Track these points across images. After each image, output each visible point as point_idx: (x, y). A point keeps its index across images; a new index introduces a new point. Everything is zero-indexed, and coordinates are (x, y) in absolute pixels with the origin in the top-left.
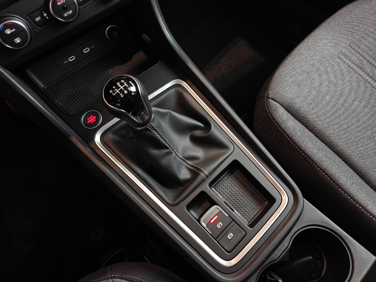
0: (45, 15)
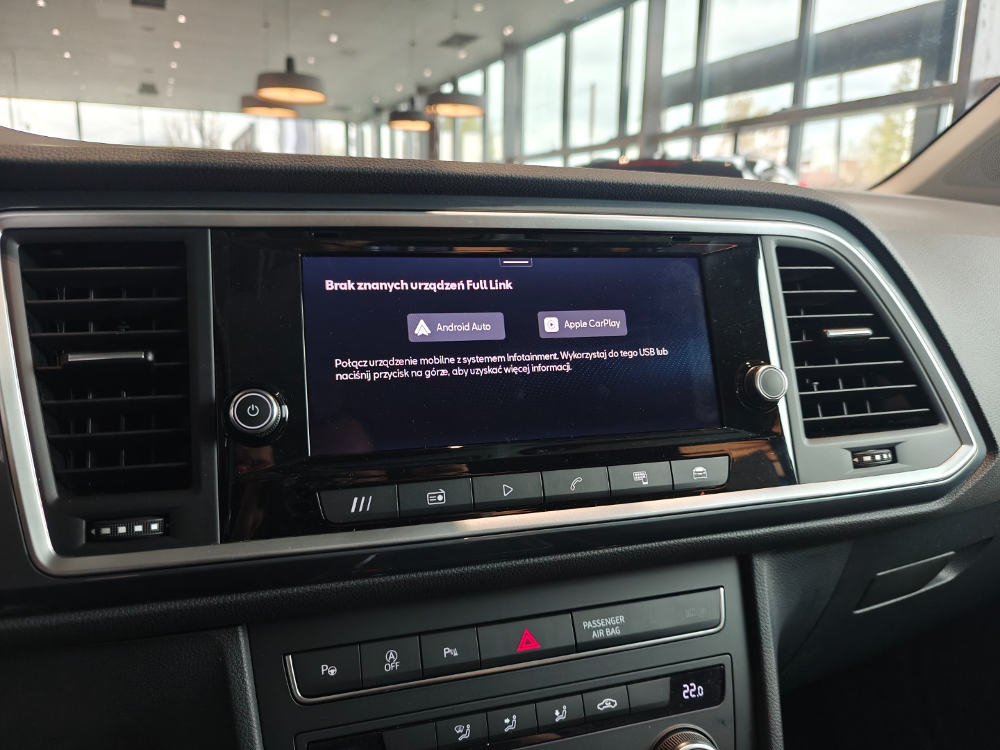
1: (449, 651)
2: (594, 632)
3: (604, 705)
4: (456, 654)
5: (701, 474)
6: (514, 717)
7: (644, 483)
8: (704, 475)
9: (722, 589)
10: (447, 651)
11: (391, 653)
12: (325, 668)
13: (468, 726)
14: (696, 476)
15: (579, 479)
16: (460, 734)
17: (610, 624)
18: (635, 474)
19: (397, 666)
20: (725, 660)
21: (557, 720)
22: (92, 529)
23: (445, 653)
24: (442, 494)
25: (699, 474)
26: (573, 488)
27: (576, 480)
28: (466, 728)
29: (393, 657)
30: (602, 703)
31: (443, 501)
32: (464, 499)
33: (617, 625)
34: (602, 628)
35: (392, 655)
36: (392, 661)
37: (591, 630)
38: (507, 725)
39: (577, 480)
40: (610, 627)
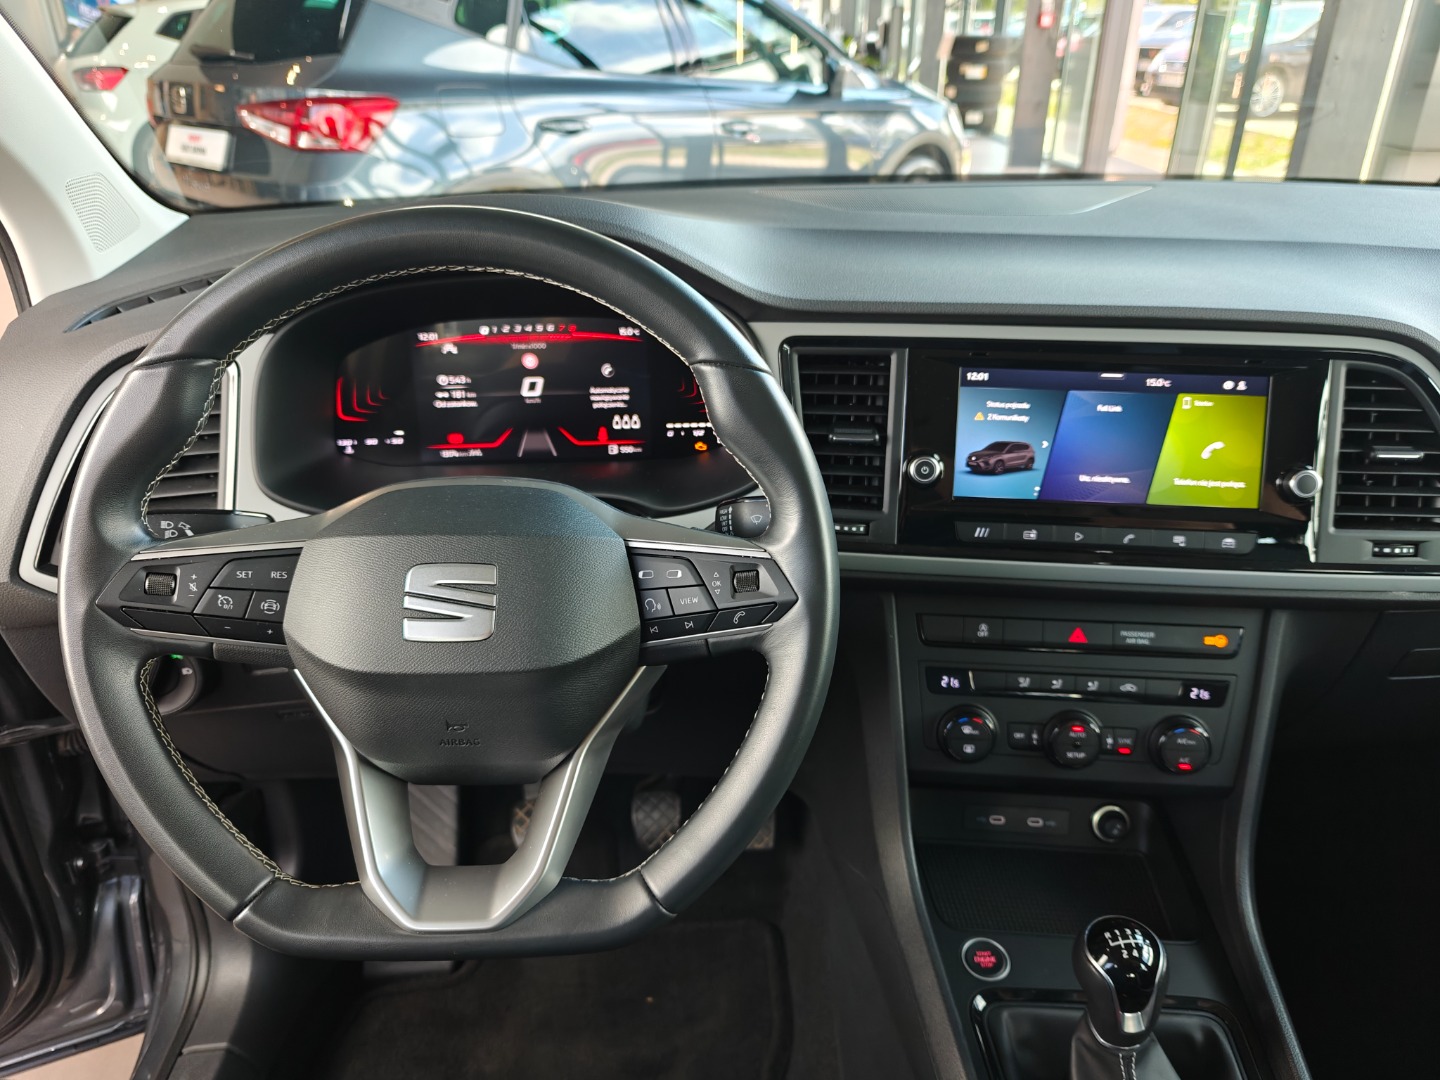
0: (1035, 736)
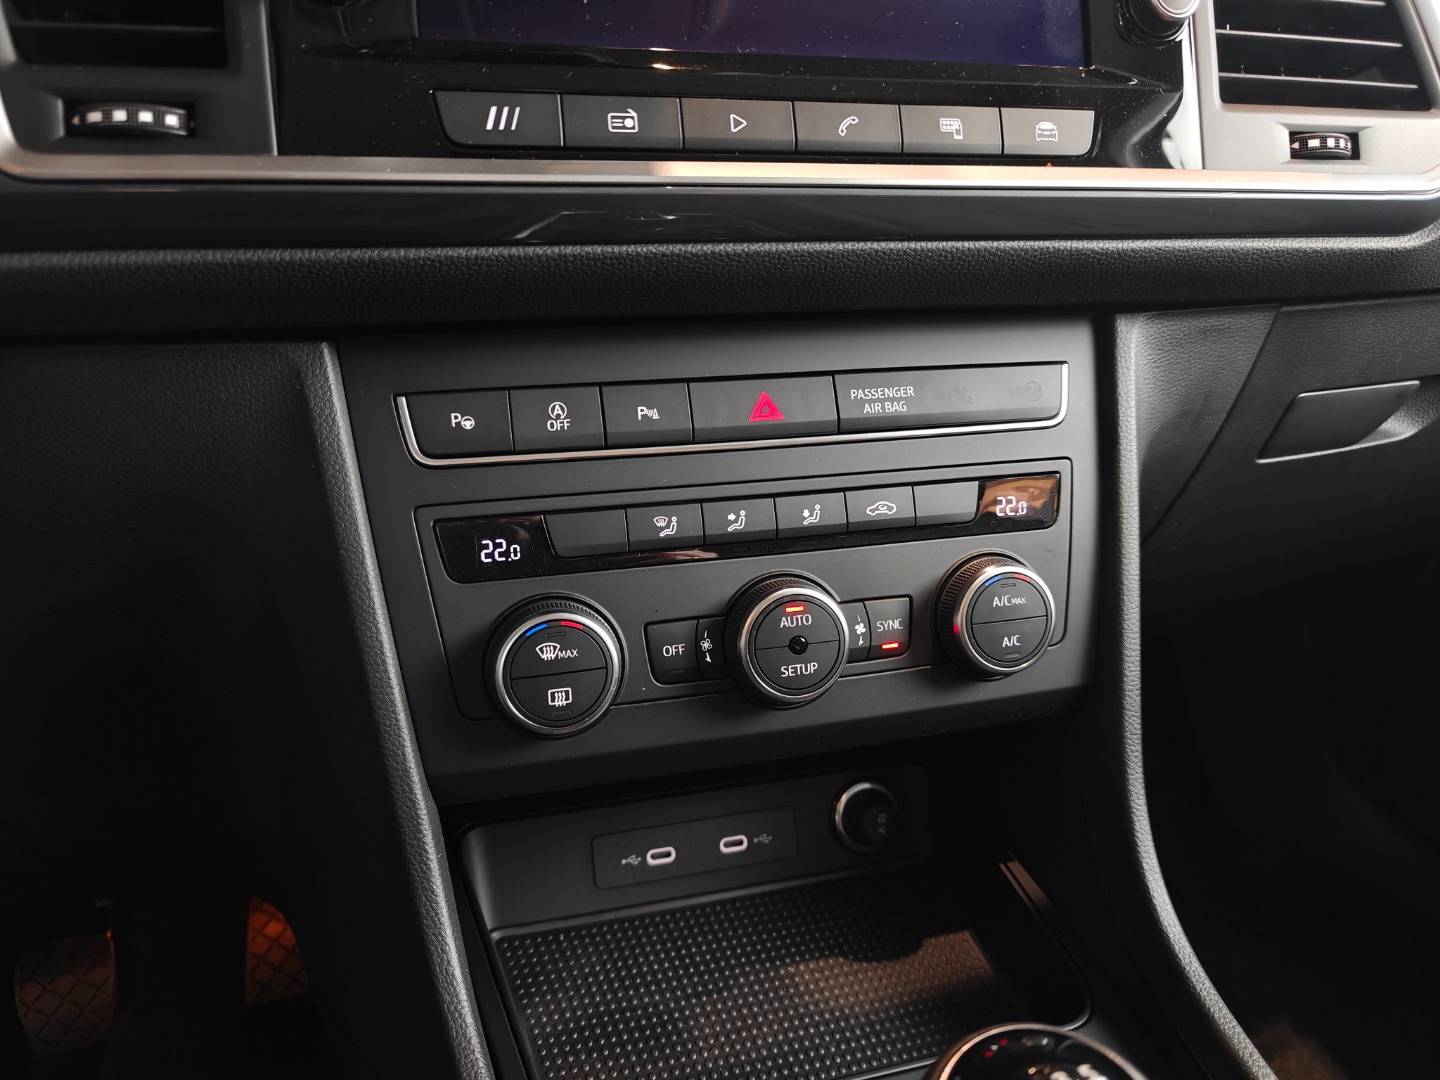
1: (646, 411)
2: (867, 405)
3: (877, 509)
4: (656, 417)
5: (1048, 133)
6: (743, 513)
7: (956, 137)
8: (1054, 136)
9: (1065, 366)
10: (642, 411)
11: (557, 407)
12: (456, 418)
13: (674, 519)
14: (1040, 136)
15: (854, 120)
16: (662, 529)
17: (891, 396)
18: (943, 121)
19: (566, 425)
20: (1062, 466)
21: (805, 523)
22: (73, 117)
23: (640, 413)
24: (632, 118)
25: (1045, 133)
26: (842, 131)
27: (848, 121)
28: (670, 522)
29: (560, 412)
30: (874, 507)
31: (633, 128)
32: (669, 132)
33: (901, 399)
34: (878, 400)
35: (558, 409)
36: (559, 416)
37: (862, 402)
38: (731, 522)
39: (848, 123)
40: (892, 400)
